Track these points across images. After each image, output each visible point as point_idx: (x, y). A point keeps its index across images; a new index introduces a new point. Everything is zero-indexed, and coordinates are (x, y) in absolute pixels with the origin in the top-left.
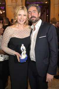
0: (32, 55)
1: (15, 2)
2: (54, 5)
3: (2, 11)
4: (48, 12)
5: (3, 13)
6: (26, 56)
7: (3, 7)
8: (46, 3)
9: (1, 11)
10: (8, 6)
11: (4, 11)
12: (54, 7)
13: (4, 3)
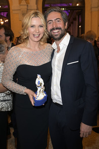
0: (55, 93)
1: (25, 4)
2: (91, 9)
3: (3, 20)
4: (80, 21)
5: (4, 22)
6: (45, 95)
7: (6, 13)
8: (78, 5)
9: (1, 20)
10: (13, 11)
11: (7, 20)
12: (91, 12)
13: (6, 7)
